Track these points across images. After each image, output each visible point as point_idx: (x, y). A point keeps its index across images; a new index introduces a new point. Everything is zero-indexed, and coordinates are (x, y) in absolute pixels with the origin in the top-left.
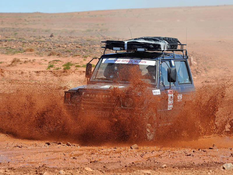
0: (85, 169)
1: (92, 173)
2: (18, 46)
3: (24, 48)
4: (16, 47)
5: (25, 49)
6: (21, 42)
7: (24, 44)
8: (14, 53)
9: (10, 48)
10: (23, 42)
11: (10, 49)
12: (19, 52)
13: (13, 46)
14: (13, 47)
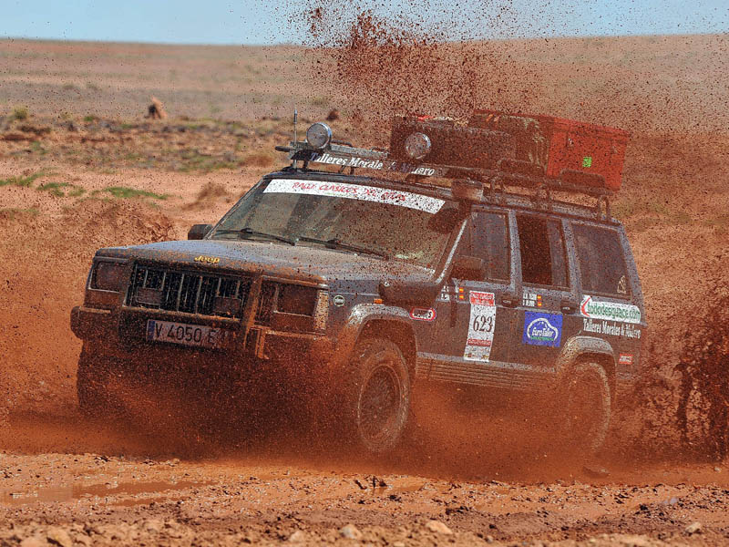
2: (220, 147)
3: (239, 154)
4: (215, 151)
6: (231, 133)
8: (207, 170)
9: (196, 151)
11: (195, 156)
12: (225, 166)
13: (204, 145)
14: (205, 148)
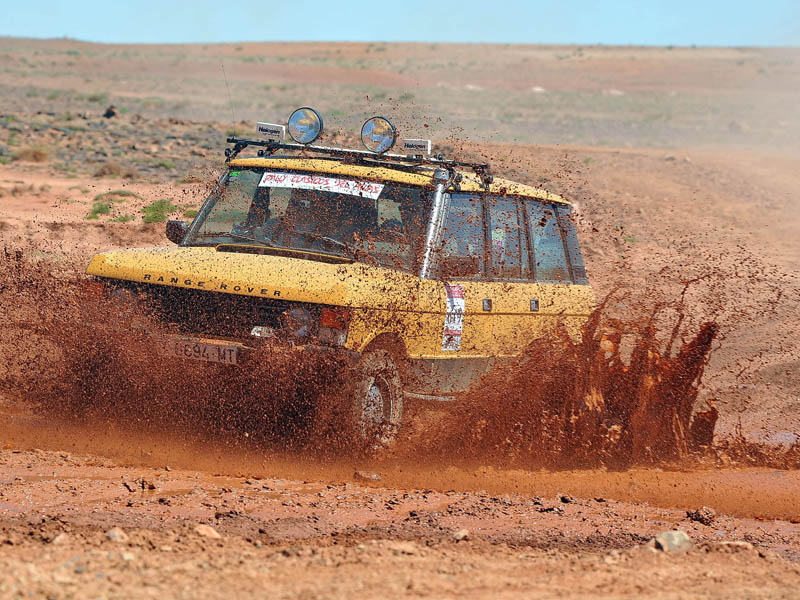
0: (196, 529)
1: (221, 543)
5: (15, 150)
7: (13, 136)
10: (11, 129)
